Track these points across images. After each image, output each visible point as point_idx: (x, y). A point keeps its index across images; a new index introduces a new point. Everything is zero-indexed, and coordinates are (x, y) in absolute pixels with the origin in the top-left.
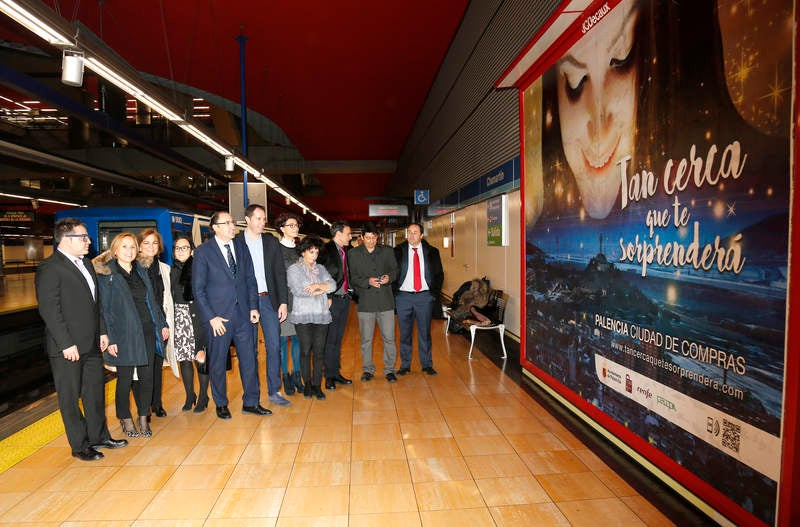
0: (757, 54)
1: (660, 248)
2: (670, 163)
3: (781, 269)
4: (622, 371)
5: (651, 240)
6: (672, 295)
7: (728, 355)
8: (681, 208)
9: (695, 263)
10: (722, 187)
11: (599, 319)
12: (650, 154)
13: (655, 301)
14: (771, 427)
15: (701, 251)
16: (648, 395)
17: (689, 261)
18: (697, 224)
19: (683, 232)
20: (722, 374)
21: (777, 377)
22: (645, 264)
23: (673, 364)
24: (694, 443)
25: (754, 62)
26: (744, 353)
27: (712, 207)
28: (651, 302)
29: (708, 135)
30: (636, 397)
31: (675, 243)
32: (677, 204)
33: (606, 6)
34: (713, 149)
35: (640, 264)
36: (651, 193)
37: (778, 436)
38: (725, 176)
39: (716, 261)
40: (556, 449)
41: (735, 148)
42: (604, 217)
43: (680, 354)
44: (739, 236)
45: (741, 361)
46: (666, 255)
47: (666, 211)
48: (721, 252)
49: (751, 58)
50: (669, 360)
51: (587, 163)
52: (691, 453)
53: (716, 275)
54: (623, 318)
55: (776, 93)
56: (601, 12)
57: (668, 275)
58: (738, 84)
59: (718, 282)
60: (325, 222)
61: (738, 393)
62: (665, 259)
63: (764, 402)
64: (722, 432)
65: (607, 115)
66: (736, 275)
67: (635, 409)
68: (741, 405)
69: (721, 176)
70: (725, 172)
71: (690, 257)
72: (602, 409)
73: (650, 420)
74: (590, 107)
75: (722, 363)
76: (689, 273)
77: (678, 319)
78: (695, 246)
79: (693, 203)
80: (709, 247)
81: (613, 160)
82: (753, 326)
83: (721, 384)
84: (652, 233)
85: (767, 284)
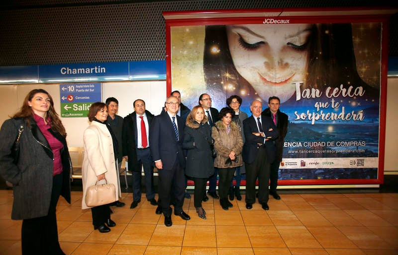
1: (324, 114)
2: (329, 88)
4: (298, 161)
5: (318, 112)
6: (330, 129)
7: (358, 142)
8: (335, 102)
9: (343, 119)
10: (355, 98)
12: (317, 83)
13: (320, 132)
15: (345, 115)
16: (316, 164)
17: (340, 118)
18: (343, 108)
19: (336, 109)
20: (356, 147)
21: (376, 144)
22: (314, 120)
24: (344, 170)
26: (365, 140)
27: (351, 103)
28: (317, 133)
29: (349, 83)
30: (308, 166)
31: (332, 113)
32: (333, 101)
34: (351, 87)
35: (311, 120)
36: (318, 96)
37: (377, 157)
38: (356, 95)
39: (352, 118)
41: (361, 88)
44: (362, 111)
45: (363, 143)
46: (327, 116)
47: (327, 103)
48: (355, 115)
49: (367, 66)
50: (330, 149)
51: (263, 79)
52: (343, 174)
53: (353, 121)
54: (298, 141)
55: (375, 78)
56: (283, 21)
57: (329, 123)
58: (362, 72)
59: (353, 123)
61: (363, 151)
62: (326, 118)
63: (372, 150)
64: (356, 163)
65: (284, 63)
66: (361, 121)
67: (309, 171)
68: (364, 153)
69: (354, 95)
70: (357, 93)
72: (281, 179)
76: (340, 122)
77: (334, 136)
78: (343, 114)
79: (342, 101)
80: (349, 114)
81: (288, 82)
83: (356, 150)
84: (318, 109)
85: (372, 122)
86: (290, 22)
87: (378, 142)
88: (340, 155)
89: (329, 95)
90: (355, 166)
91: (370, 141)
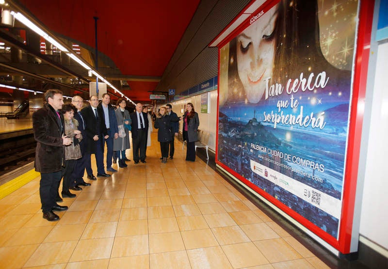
0: (337, 33)
1: (283, 117)
2: (290, 81)
3: (344, 128)
4: (263, 167)
5: (279, 113)
7: (315, 163)
8: (294, 100)
9: (300, 123)
10: (315, 91)
11: (253, 145)
12: (280, 76)
13: (280, 139)
14: (337, 195)
15: (303, 119)
16: (275, 178)
17: (298, 123)
18: (302, 107)
19: (295, 110)
20: (312, 171)
21: (340, 174)
22: (275, 123)
23: (288, 166)
24: (298, 200)
25: (335, 37)
26: (324, 163)
27: (310, 100)
28: (278, 140)
29: (310, 69)
30: (269, 178)
31: (291, 115)
32: (292, 98)
33: (262, 12)
34: (312, 75)
35: (273, 123)
36: (280, 93)
37: (340, 199)
38: (317, 87)
39: (311, 123)
40: (235, 200)
41: (323, 75)
42: (256, 103)
43: (291, 161)
44: (323, 113)
45: (322, 166)
46: (286, 119)
47: (287, 101)
48: (314, 119)
49: (334, 35)
50: (286, 164)
51: (249, 80)
52: (296, 204)
53: (311, 129)
54: (264, 145)
55: (346, 50)
56: (260, 14)
57: (287, 128)
58: (326, 47)
59: (311, 132)
60: (130, 101)
61: (320, 180)
62: (285, 121)
63: (333, 184)
64: (311, 196)
65: (260, 59)
66: (321, 129)
67: (269, 184)
68: (322, 185)
69: (315, 87)
70: (318, 84)
71: (298, 121)
72: (253, 183)
73: (276, 189)
74: (252, 56)
75: (312, 167)
76: (297, 128)
77: (291, 147)
78: (301, 116)
79: (301, 98)
80: (307, 117)
81: (261, 79)
82: (329, 152)
83: (312, 175)
84: (279, 110)
85: (336, 134)
86: (265, 12)
87: (342, 172)
88: (294, 176)
89: (289, 91)
90: (308, 200)
91: (331, 167)
